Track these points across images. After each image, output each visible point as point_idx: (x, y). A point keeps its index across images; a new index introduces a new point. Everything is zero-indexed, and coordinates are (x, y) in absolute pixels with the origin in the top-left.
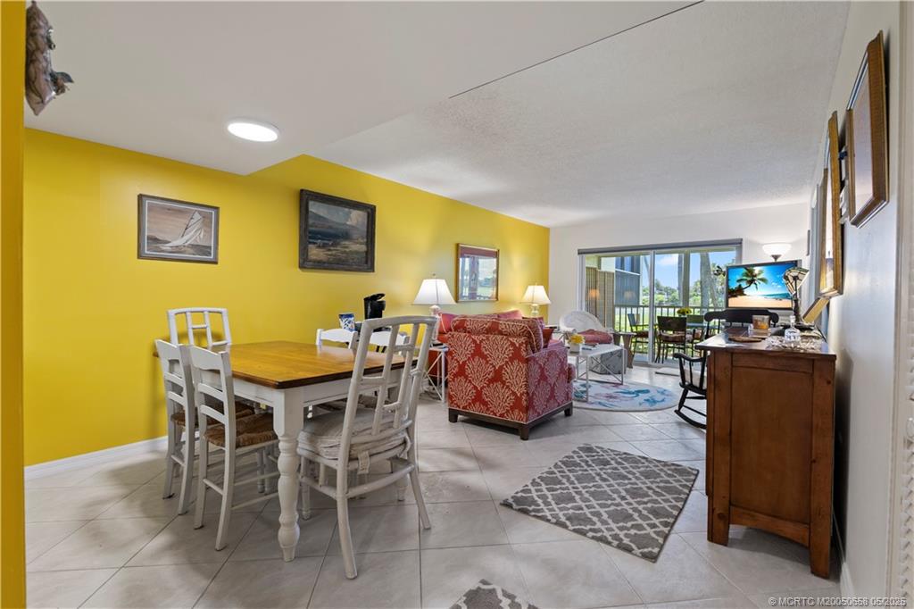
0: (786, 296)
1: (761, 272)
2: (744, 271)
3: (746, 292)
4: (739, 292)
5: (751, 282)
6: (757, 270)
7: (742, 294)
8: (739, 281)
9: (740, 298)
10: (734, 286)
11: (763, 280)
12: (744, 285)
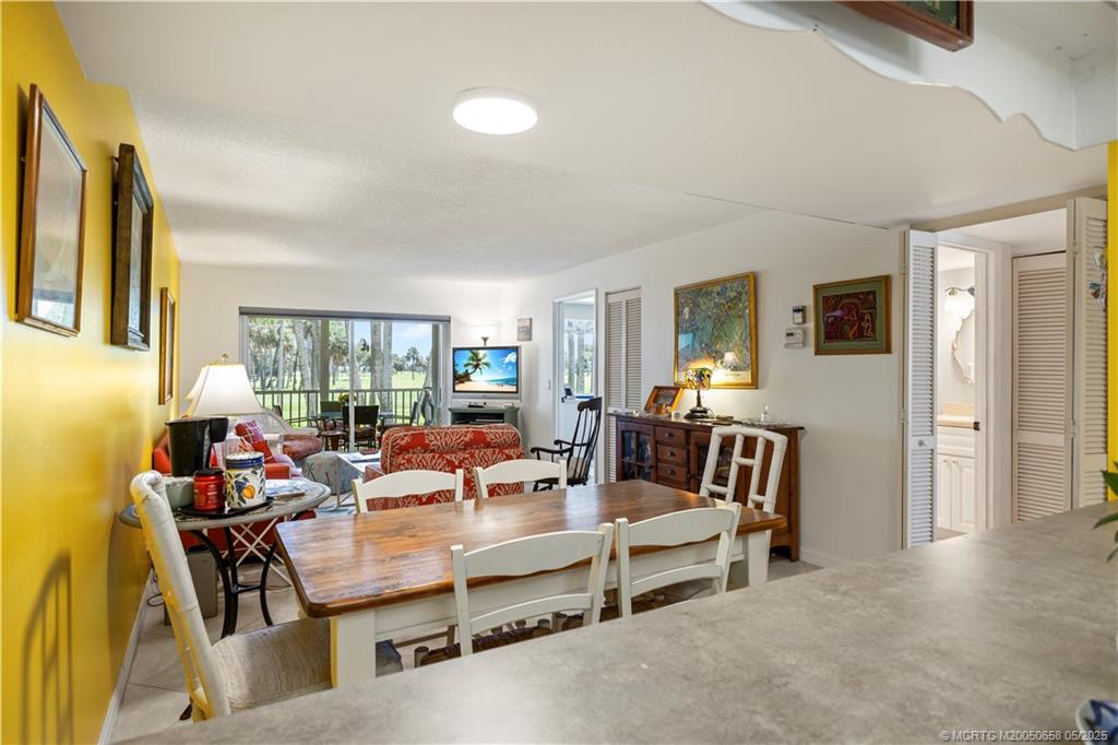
0: (507, 382)
1: (485, 356)
2: (470, 354)
3: (472, 377)
4: (466, 377)
5: (476, 366)
6: (481, 353)
7: (469, 380)
8: (466, 365)
9: (467, 383)
10: (461, 371)
11: (486, 364)
12: (470, 369)
